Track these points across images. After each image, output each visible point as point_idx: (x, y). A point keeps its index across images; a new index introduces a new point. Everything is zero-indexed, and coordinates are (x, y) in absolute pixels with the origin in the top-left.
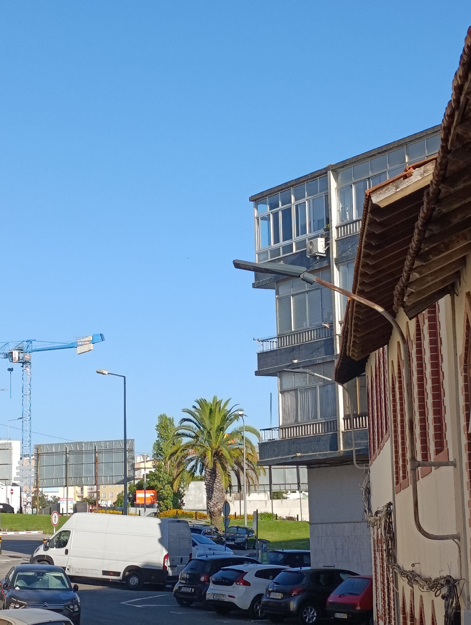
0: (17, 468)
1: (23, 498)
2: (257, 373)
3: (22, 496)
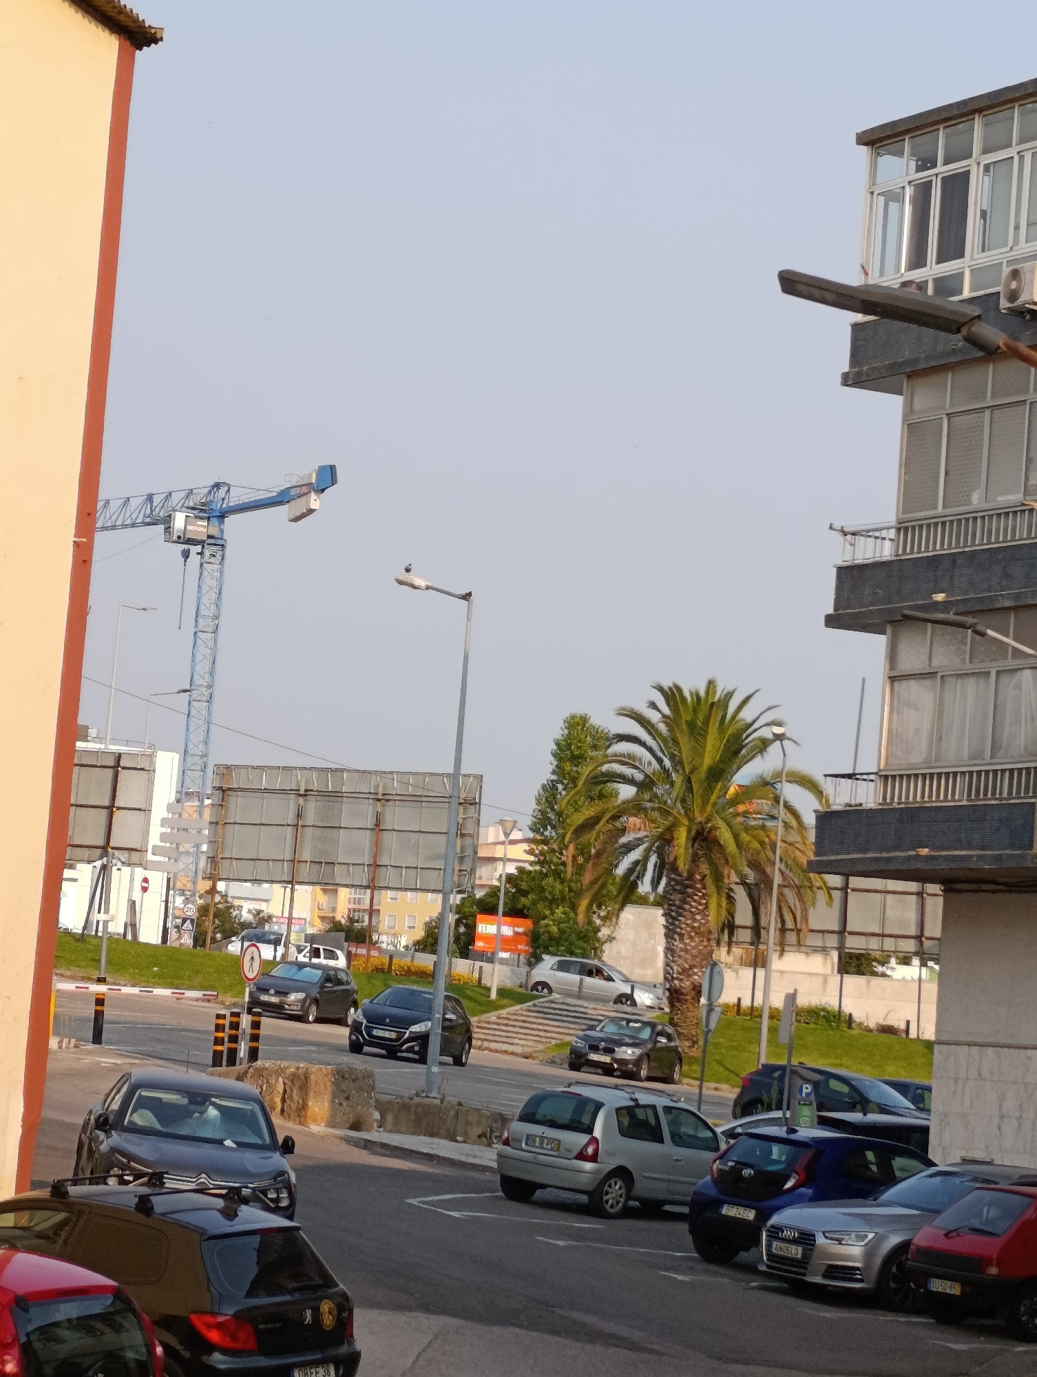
0: (164, 822)
1: (174, 908)
2: (832, 621)
3: (171, 899)
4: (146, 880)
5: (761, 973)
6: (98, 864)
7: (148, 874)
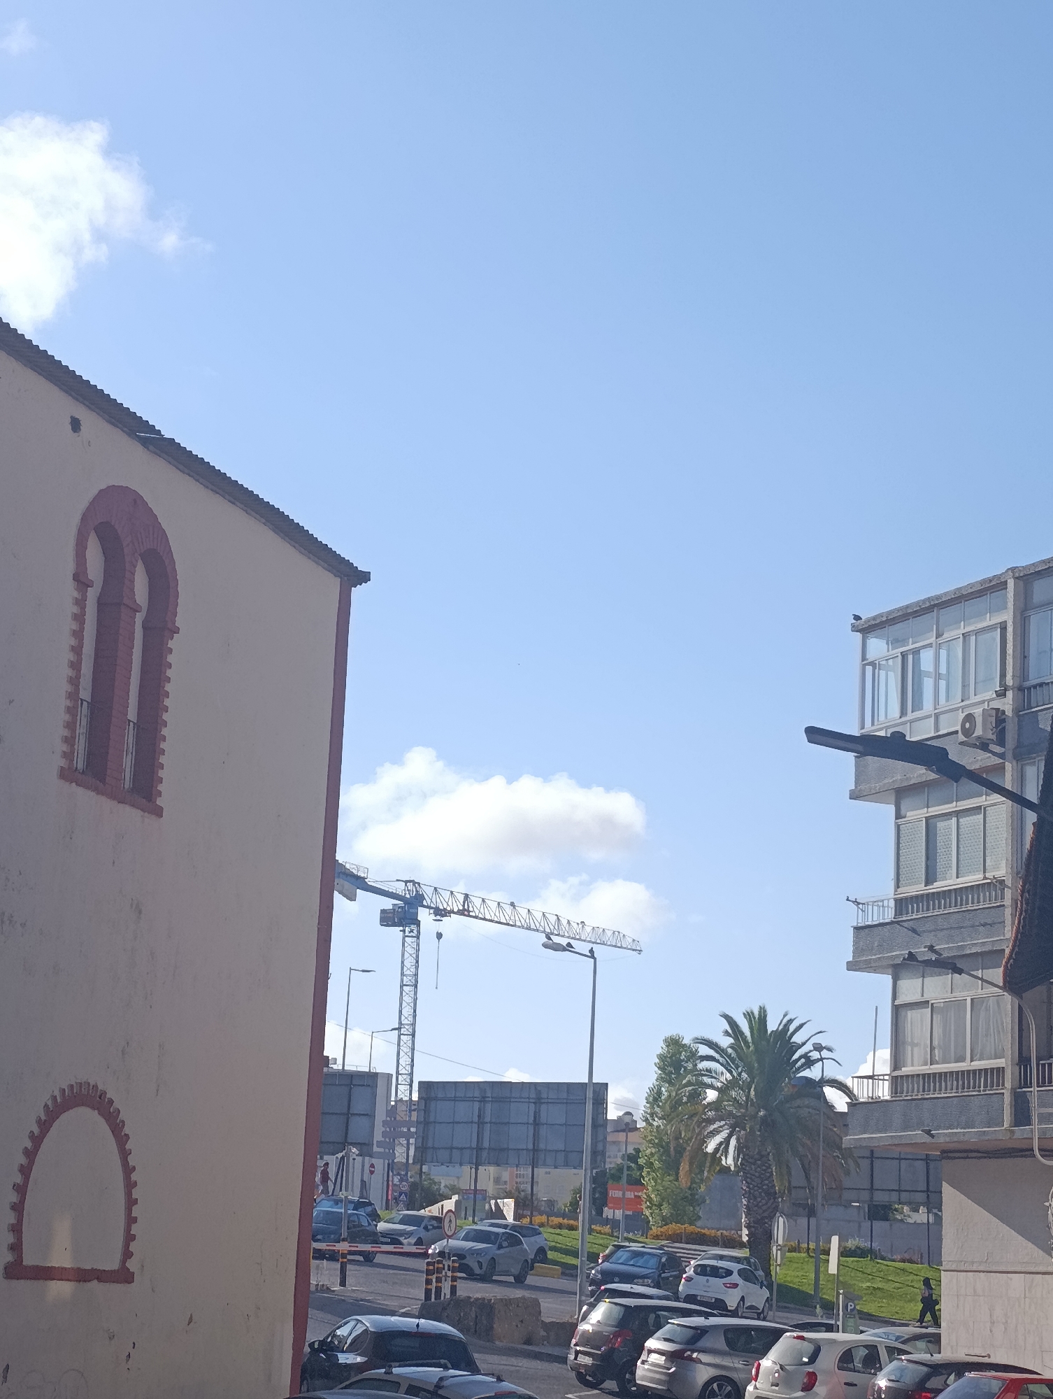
1: (393, 1185)
2: (852, 966)
3: (390, 1179)
4: (372, 1166)
5: (813, 1221)
6: (340, 1155)
7: (374, 1161)
